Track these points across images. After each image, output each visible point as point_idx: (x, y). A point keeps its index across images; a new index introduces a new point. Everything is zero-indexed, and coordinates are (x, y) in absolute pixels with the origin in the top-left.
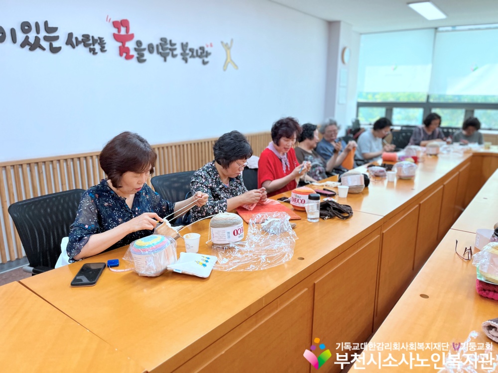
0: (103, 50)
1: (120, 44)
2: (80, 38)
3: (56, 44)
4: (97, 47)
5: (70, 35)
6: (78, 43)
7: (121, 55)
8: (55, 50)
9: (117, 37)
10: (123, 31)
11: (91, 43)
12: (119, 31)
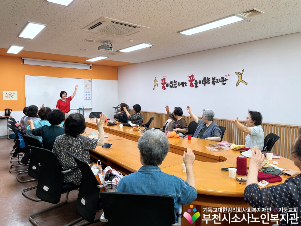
0: (186, 85)
1: (190, 83)
2: (181, 83)
3: (176, 86)
4: (184, 85)
5: (179, 83)
6: (181, 84)
7: (190, 86)
8: (176, 87)
9: (189, 81)
10: (192, 79)
11: (183, 84)
12: (190, 79)
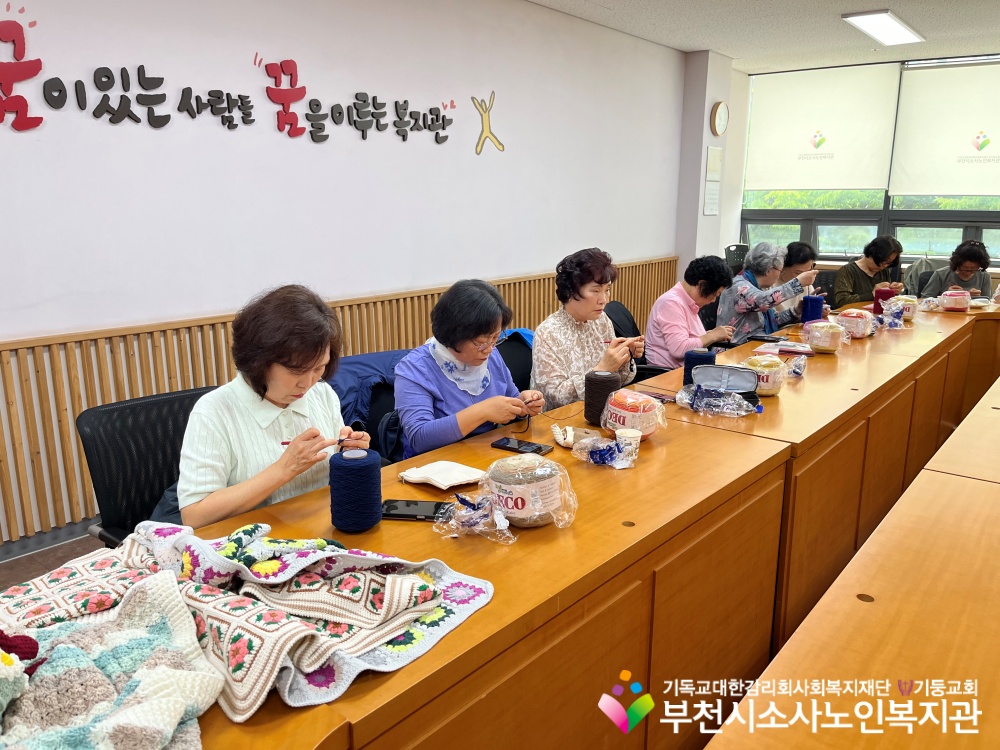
0: (247, 119)
1: (279, 108)
2: (205, 99)
3: (159, 111)
4: (237, 114)
5: (187, 92)
6: (201, 107)
7: (280, 128)
8: (158, 122)
9: (273, 95)
10: (285, 83)
11: (226, 108)
12: (278, 82)
